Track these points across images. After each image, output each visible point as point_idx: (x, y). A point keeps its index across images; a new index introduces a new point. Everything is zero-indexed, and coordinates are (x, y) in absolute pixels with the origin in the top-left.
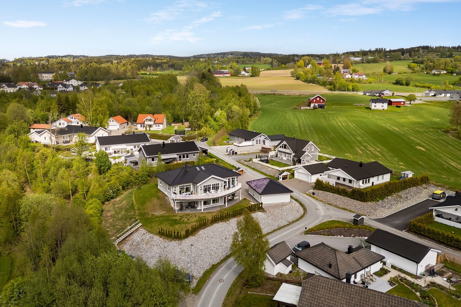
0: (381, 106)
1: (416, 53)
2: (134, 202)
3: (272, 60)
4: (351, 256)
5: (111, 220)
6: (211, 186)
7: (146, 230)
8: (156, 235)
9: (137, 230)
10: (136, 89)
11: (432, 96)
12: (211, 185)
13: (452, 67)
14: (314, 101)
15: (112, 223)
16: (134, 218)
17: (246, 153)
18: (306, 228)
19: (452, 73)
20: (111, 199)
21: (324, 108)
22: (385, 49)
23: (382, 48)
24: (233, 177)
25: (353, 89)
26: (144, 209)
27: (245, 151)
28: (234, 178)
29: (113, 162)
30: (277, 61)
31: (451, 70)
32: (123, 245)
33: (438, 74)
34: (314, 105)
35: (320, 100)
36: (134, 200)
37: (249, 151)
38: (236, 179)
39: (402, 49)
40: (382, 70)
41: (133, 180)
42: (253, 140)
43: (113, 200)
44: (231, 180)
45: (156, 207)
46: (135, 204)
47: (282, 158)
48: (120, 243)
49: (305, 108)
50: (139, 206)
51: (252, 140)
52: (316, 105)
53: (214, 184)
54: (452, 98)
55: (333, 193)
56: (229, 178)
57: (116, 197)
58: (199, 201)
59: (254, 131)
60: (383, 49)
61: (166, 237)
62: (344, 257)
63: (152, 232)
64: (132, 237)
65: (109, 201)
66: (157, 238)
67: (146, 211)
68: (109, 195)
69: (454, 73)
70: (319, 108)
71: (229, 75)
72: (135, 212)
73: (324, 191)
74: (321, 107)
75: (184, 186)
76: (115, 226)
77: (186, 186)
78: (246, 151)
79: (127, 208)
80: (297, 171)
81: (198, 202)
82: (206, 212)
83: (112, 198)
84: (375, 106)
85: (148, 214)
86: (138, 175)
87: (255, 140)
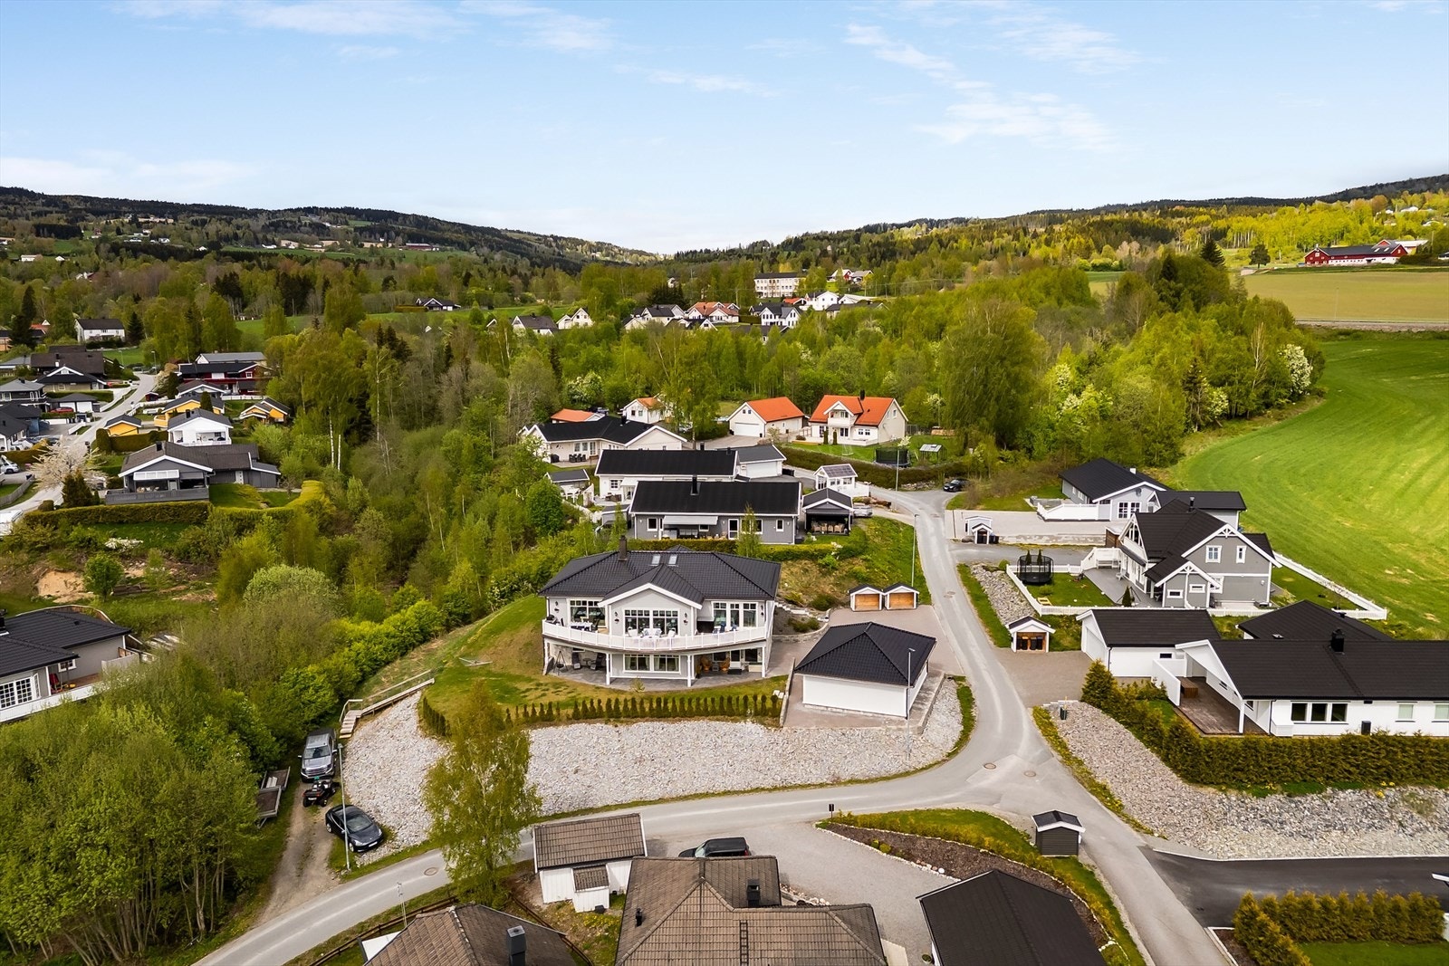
4: (737, 916)
6: (651, 617)
9: (412, 694)
12: (651, 613)
18: (831, 808)
24: (750, 603)
27: (1041, 537)
28: (753, 606)
38: (758, 610)
42: (1108, 502)
44: (741, 610)
46: (479, 631)
48: (370, 717)
51: (1101, 502)
55: (1126, 724)
56: (735, 602)
58: (611, 654)
62: (705, 909)
66: (412, 722)
71: (1391, 260)
73: (1104, 710)
75: (584, 603)
77: (591, 603)
80: (1087, 626)
87: (1115, 504)
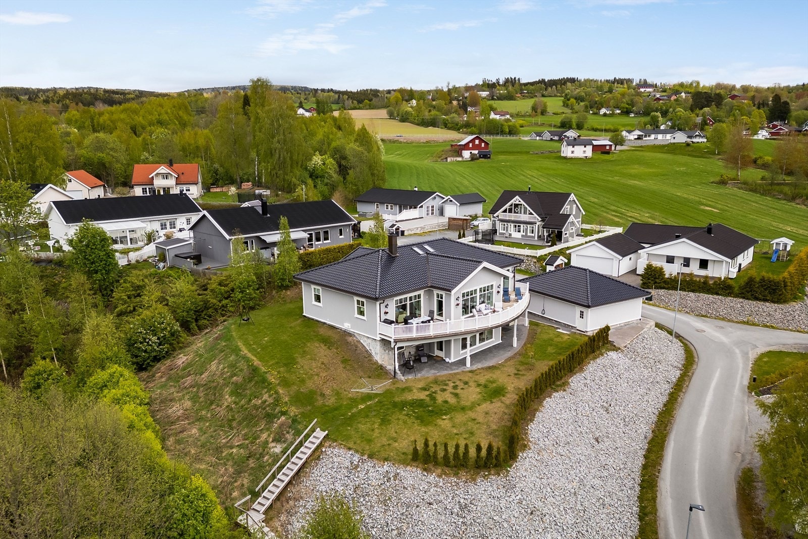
0: (582, 152)
1: (563, 86)
2: (256, 362)
3: (339, 96)
5: (194, 431)
6: (478, 295)
7: (357, 451)
8: (405, 463)
9: (316, 455)
10: (105, 122)
11: (635, 139)
12: (478, 291)
13: (628, 104)
14: (471, 145)
15: (202, 438)
16: (284, 413)
17: (418, 232)
19: (626, 112)
20: (153, 361)
21: (489, 158)
22: (519, 80)
23: (515, 78)
25: (510, 131)
26: (303, 381)
29: (122, 262)
30: (349, 97)
31: (627, 108)
32: (283, 518)
33: (610, 114)
34: (471, 153)
35: (480, 144)
36: (249, 355)
37: (424, 228)
39: (543, 81)
40: (529, 109)
41: (215, 301)
42: (421, 207)
43: (163, 366)
45: (336, 369)
46: (263, 369)
47: (510, 235)
48: (271, 513)
49: (455, 159)
50: (279, 372)
52: (476, 152)
53: (482, 286)
54: (674, 138)
55: (693, 291)
57: (168, 355)
58: (452, 339)
59: (416, 189)
60: (517, 79)
61: (447, 470)
63: (384, 455)
64: (307, 482)
65: (145, 369)
66: (411, 475)
67: (310, 385)
68: (145, 351)
69: (632, 112)
70: (480, 157)
72: (277, 393)
73: (668, 289)
74: (485, 156)
75: (406, 300)
76: (218, 450)
77: (411, 298)
78: (420, 229)
79: (236, 384)
80: (578, 253)
81: (450, 341)
82: (482, 368)
83: (157, 359)
84: (573, 152)
85: (323, 395)
86: (226, 286)
87: (425, 207)
